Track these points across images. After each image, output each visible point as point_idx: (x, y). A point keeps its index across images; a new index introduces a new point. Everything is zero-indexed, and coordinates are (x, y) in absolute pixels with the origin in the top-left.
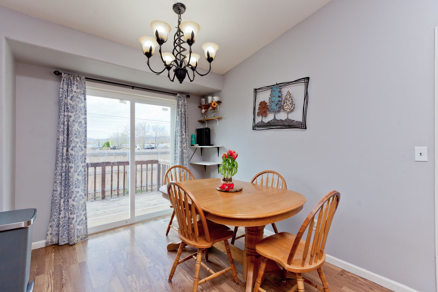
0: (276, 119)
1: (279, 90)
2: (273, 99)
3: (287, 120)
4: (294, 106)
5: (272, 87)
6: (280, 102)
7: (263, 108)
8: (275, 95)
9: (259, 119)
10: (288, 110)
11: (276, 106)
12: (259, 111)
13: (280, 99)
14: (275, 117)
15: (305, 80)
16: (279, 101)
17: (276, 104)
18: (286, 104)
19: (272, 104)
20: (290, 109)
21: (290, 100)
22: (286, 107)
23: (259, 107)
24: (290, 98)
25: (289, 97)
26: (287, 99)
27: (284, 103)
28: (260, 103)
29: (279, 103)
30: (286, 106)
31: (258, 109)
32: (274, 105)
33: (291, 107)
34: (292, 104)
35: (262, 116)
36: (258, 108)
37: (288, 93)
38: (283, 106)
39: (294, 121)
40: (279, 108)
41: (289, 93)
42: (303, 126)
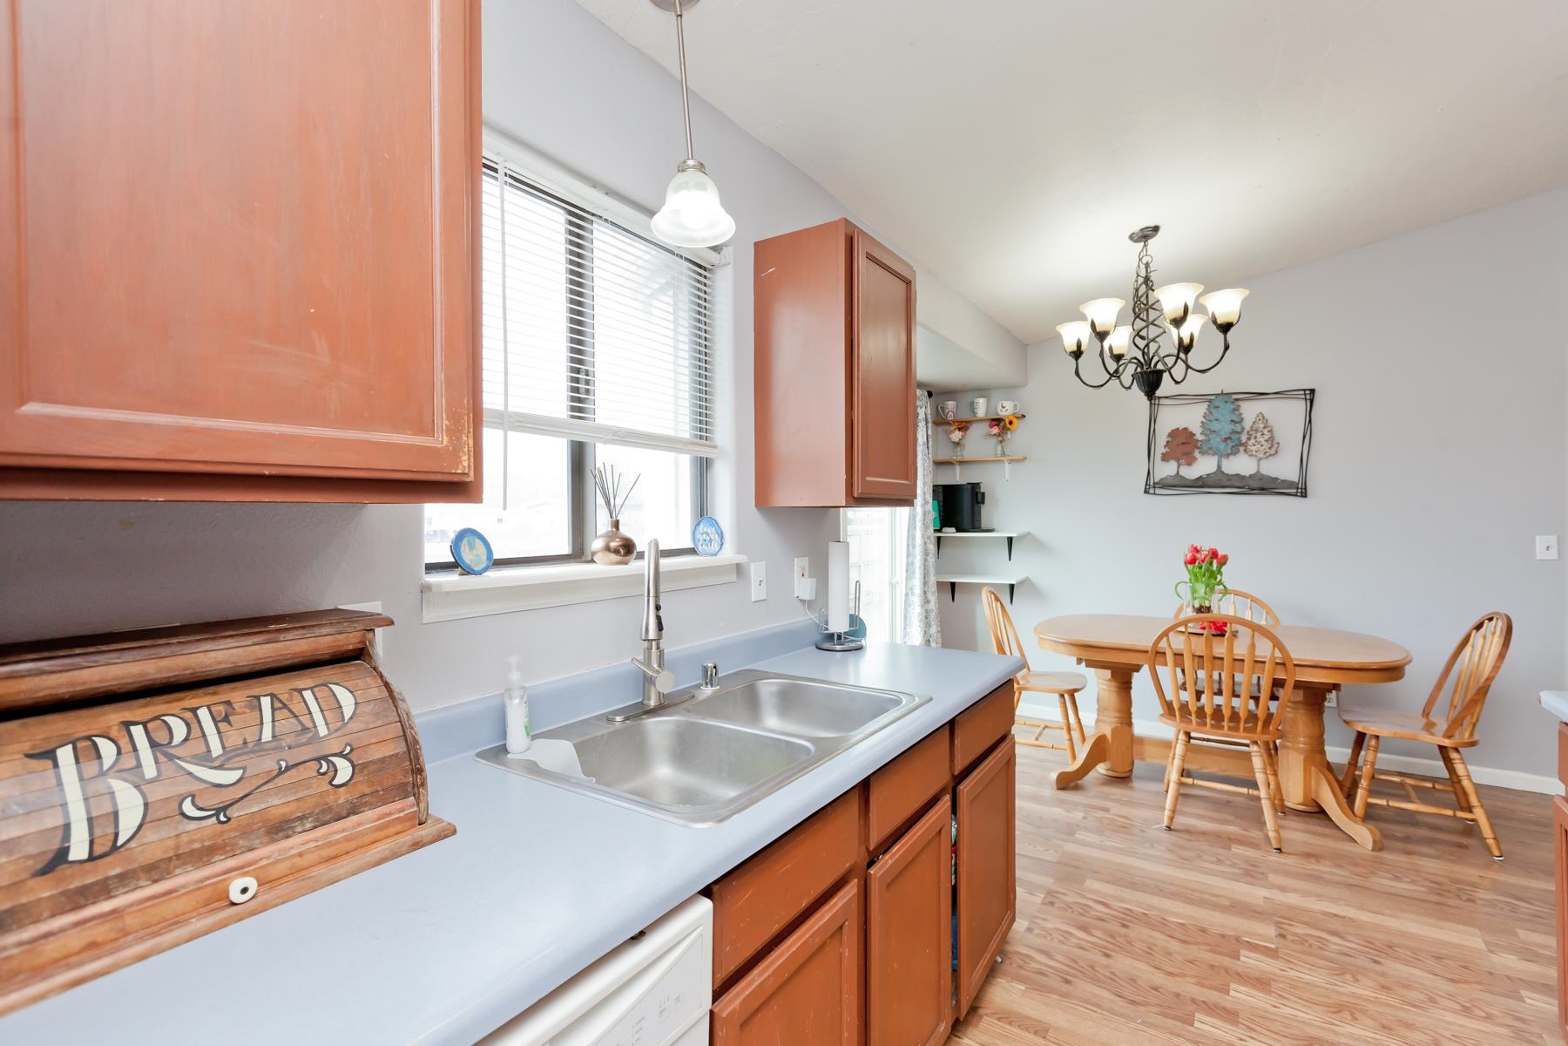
0: (1223, 473)
1: (1232, 407)
2: (1215, 426)
3: (1258, 476)
4: (1276, 446)
5: (1213, 397)
6: (1237, 436)
7: (1183, 443)
8: (1220, 417)
9: (1167, 470)
10: (1262, 456)
11: (1224, 444)
12: (1167, 450)
13: (1238, 428)
14: (1219, 467)
15: (1305, 394)
16: (1234, 432)
17: (1223, 437)
18: (1253, 441)
19: (1211, 436)
20: (1265, 453)
21: (1265, 431)
22: (1254, 448)
23: (1168, 442)
24: (1264, 428)
25: (1262, 426)
26: (1257, 431)
27: (1249, 439)
28: (1173, 431)
29: (1235, 437)
30: (1254, 445)
31: (1165, 446)
32: (1218, 439)
33: (1270, 448)
34: (1271, 439)
35: (1178, 462)
36: (1165, 444)
37: (1260, 417)
38: (1244, 445)
39: (1277, 479)
40: (1233, 447)
41: (1262, 417)
42: (1300, 490)
